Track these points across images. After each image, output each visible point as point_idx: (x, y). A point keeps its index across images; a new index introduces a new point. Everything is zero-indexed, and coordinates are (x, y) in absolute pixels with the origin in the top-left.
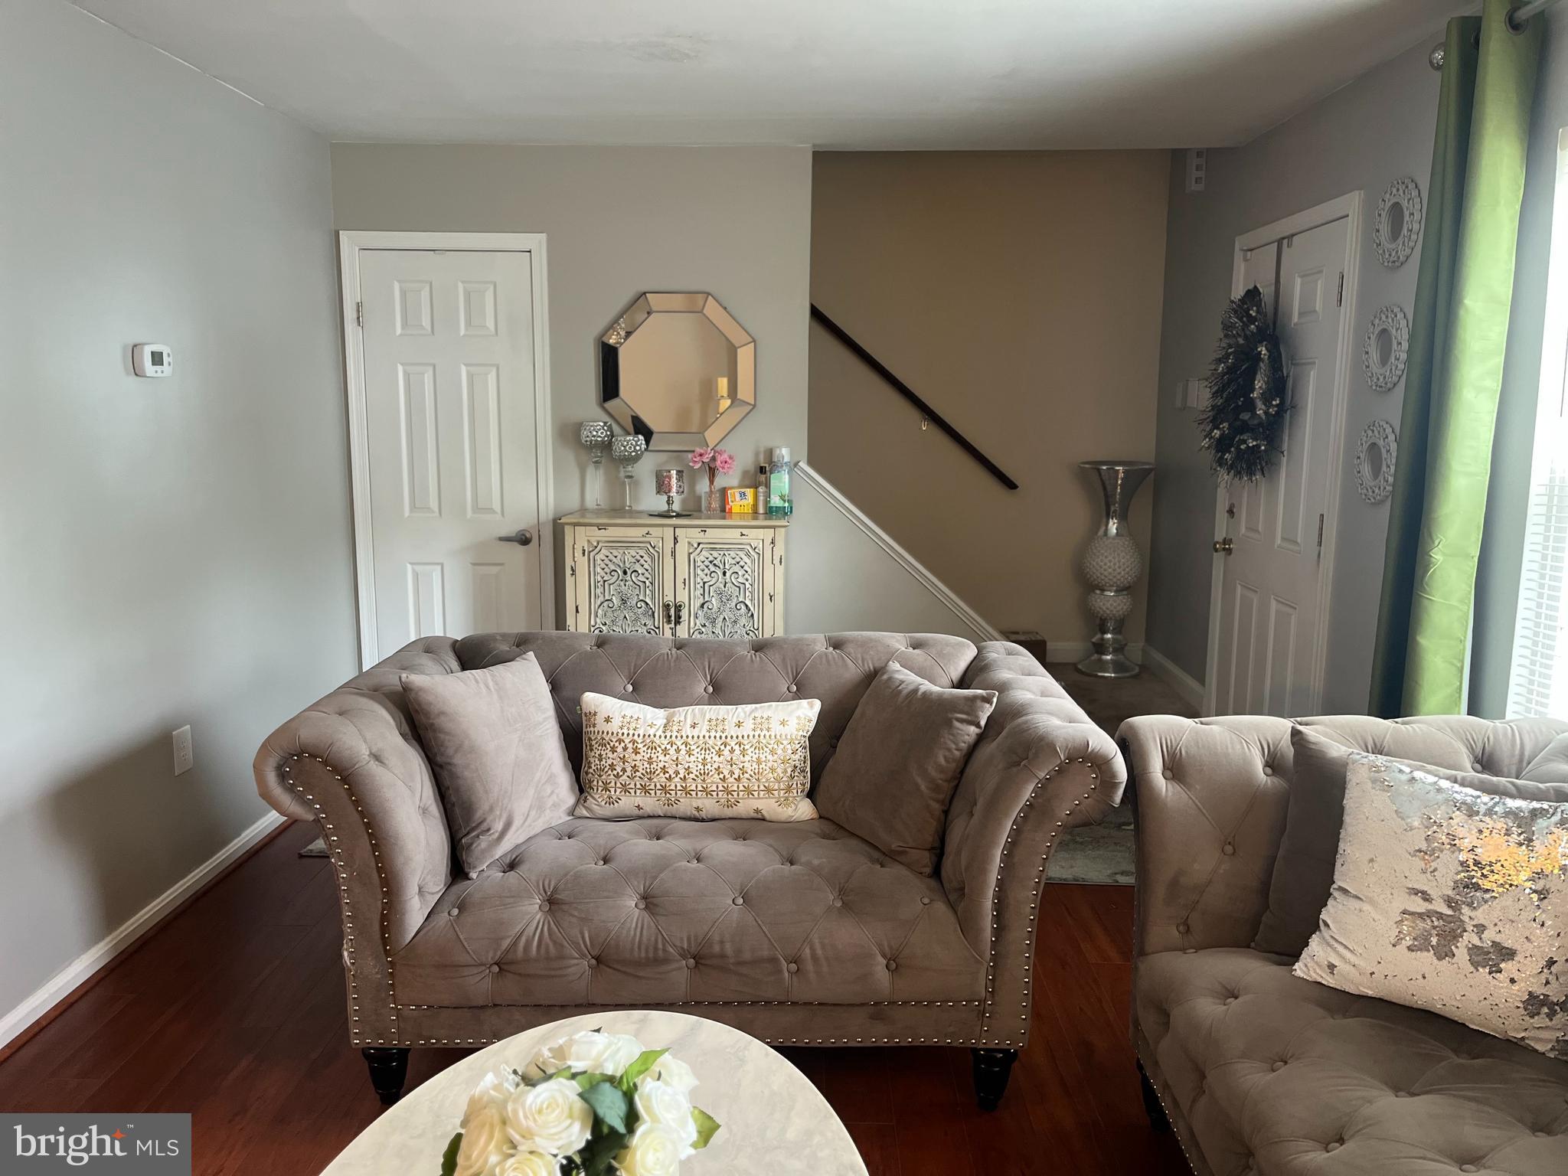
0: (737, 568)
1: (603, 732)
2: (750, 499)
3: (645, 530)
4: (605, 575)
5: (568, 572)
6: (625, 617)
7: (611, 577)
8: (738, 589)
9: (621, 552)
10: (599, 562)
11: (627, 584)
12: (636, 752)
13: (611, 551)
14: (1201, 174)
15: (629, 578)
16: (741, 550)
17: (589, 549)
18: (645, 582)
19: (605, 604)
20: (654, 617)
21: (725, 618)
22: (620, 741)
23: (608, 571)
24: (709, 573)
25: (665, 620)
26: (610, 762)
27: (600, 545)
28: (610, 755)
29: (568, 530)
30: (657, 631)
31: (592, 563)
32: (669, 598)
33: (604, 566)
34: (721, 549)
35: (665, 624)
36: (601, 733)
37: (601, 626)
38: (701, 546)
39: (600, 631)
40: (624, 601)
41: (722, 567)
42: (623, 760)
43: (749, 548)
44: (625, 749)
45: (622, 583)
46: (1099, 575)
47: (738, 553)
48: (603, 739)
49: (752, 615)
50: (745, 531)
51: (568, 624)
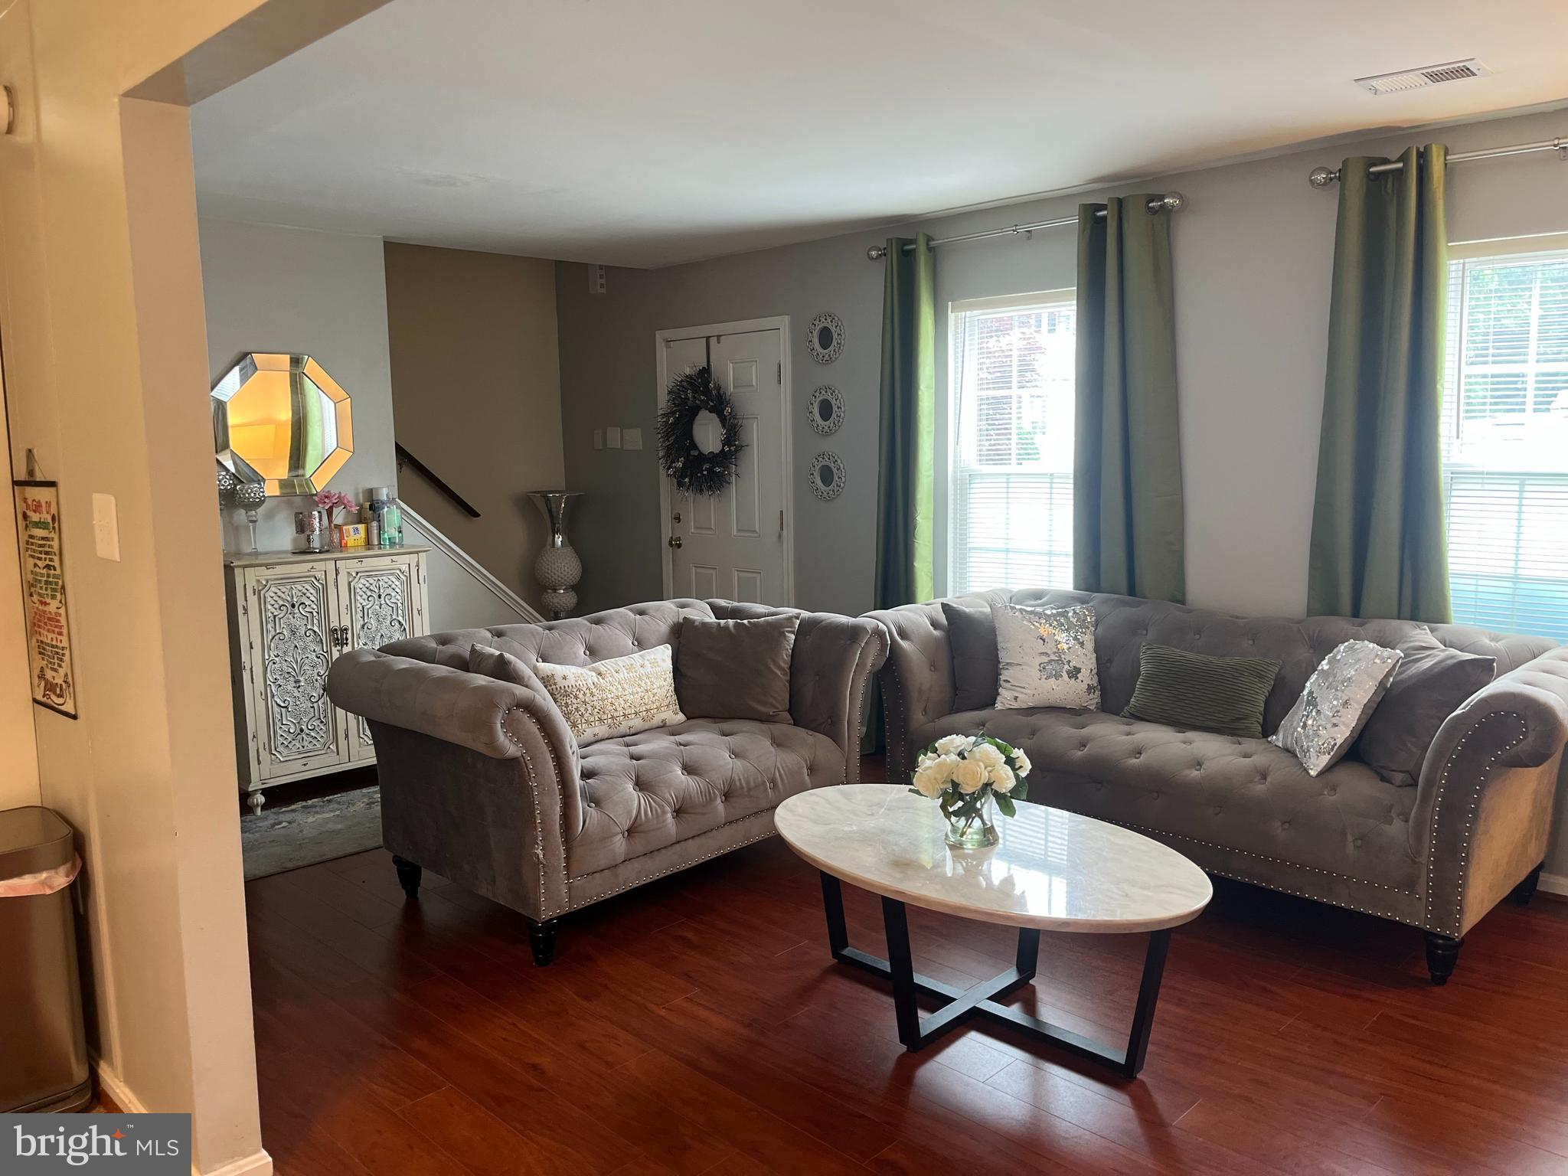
0: (389, 591)
1: (565, 687)
2: (362, 534)
3: (310, 565)
4: (274, 610)
5: (240, 611)
6: (296, 646)
7: (280, 612)
8: (391, 609)
9: (288, 587)
10: (269, 599)
11: (295, 616)
12: (592, 694)
13: (280, 588)
14: (603, 281)
15: (297, 611)
16: (392, 574)
17: (258, 588)
18: (312, 612)
19: (277, 637)
20: (322, 643)
21: (382, 635)
22: (579, 690)
23: (276, 606)
24: (366, 597)
25: (332, 644)
26: (575, 706)
27: (270, 582)
28: (574, 701)
29: (237, 571)
30: (326, 654)
31: (262, 601)
32: (335, 624)
33: (273, 602)
34: (376, 576)
35: (333, 648)
36: (563, 688)
37: (275, 658)
38: (359, 575)
39: (274, 663)
40: (293, 633)
41: (377, 591)
42: (585, 702)
43: (398, 572)
44: (585, 694)
45: (291, 616)
46: (557, 578)
47: (390, 577)
48: (566, 691)
49: (405, 629)
50: (394, 558)
51: (243, 661)
